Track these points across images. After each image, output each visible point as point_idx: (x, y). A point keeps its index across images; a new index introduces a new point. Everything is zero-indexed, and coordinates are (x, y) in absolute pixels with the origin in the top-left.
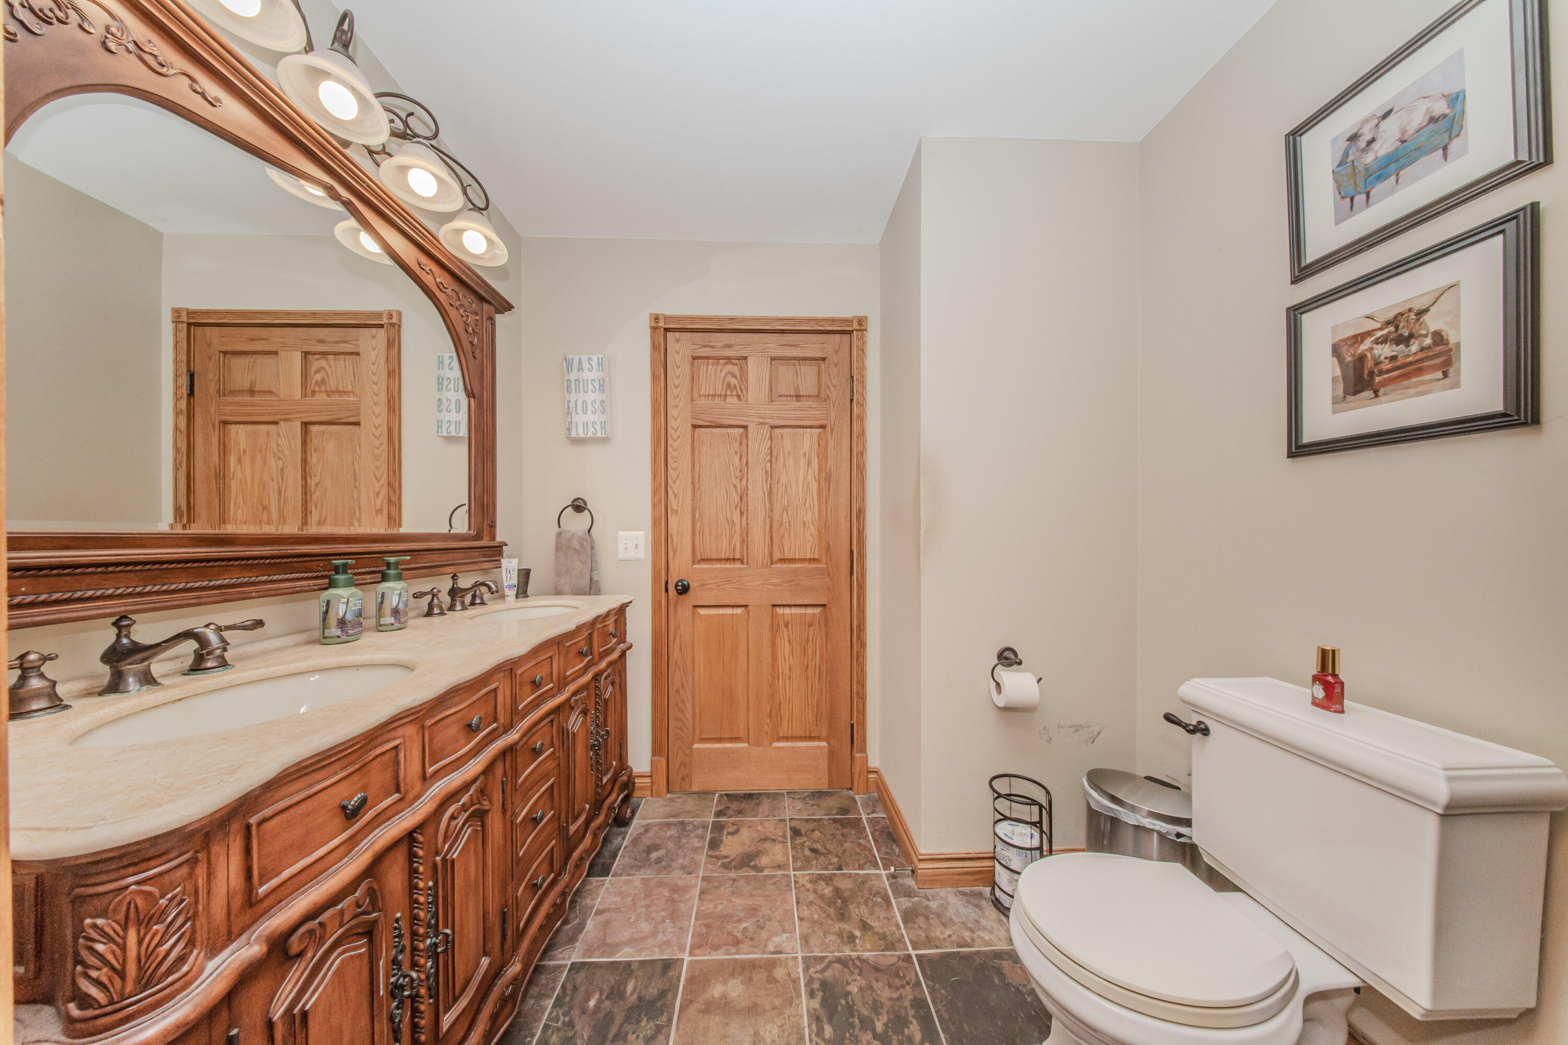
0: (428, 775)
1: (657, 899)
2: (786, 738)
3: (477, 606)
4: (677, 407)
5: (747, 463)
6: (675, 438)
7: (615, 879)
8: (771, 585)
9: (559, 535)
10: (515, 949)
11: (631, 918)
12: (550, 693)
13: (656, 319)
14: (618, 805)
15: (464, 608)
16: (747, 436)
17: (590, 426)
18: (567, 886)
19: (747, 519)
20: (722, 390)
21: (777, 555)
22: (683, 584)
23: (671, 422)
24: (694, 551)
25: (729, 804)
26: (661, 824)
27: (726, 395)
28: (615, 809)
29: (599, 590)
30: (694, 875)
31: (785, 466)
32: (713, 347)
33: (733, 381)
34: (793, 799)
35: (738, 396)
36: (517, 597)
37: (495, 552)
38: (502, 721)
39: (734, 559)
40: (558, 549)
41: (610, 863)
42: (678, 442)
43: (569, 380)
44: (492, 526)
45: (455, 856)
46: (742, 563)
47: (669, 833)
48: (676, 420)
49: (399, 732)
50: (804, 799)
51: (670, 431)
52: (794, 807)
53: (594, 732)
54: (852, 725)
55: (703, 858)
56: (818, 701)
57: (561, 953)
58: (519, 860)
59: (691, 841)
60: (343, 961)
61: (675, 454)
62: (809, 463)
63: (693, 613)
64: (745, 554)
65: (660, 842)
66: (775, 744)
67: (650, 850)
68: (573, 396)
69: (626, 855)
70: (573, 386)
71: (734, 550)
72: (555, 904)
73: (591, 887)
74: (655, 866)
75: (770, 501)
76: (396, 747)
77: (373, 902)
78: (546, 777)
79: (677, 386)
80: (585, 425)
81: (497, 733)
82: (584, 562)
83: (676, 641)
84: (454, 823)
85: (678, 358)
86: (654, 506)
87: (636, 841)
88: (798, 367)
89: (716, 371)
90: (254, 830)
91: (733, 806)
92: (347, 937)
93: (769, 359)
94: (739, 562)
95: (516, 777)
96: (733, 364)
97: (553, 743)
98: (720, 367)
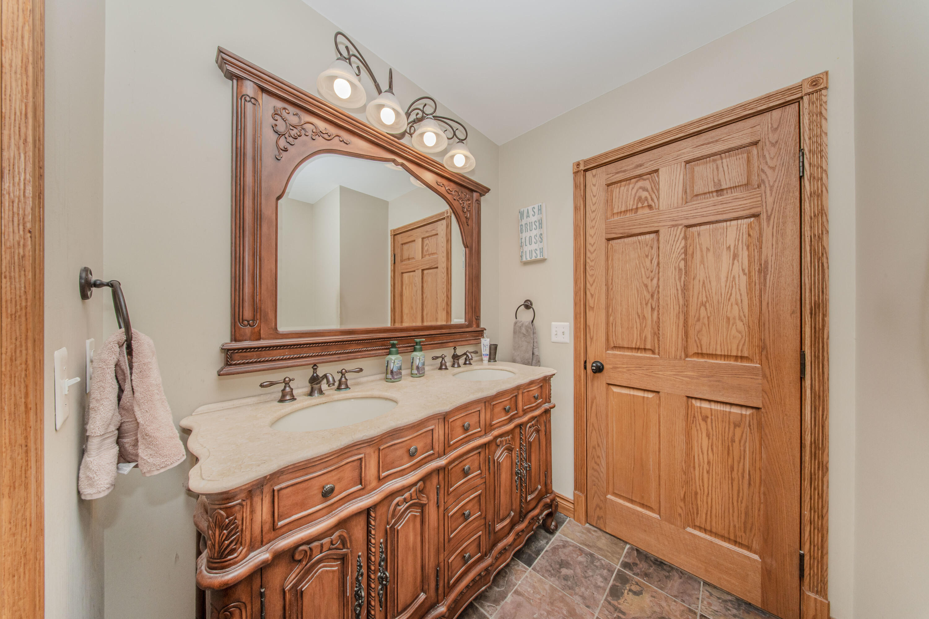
0: (381, 477)
1: (556, 611)
2: (700, 528)
3: (467, 365)
4: (593, 227)
5: (658, 264)
6: (592, 251)
7: (533, 572)
8: (686, 377)
9: (516, 323)
10: (445, 595)
11: (535, 614)
12: (477, 435)
13: (578, 165)
14: (543, 518)
15: (459, 366)
16: (658, 240)
17: (533, 252)
18: (491, 565)
19: (658, 314)
20: (633, 205)
21: (693, 349)
22: (597, 365)
23: (590, 240)
24: (607, 340)
25: (638, 562)
26: (576, 547)
27: (637, 208)
28: (540, 520)
29: (539, 361)
30: (590, 610)
31: (702, 262)
32: (625, 171)
33: (644, 194)
34: (711, 594)
35: (650, 207)
36: (489, 361)
37: (480, 333)
38: (437, 449)
39: (645, 349)
40: (515, 332)
41: (534, 557)
42: (594, 254)
43: (522, 225)
44: (478, 319)
45: (399, 528)
46: (653, 353)
47: (580, 559)
48: (592, 237)
49: (362, 451)
50: (725, 601)
51: (589, 247)
52: (710, 604)
53: (518, 464)
54: (802, 557)
55: (602, 599)
56: (747, 507)
57: (488, 606)
58: (450, 540)
59: (595, 576)
60: (322, 571)
61: (592, 264)
62: (735, 256)
63: (607, 390)
64: (657, 346)
65: (571, 563)
66: (689, 530)
67: (563, 564)
68: (524, 235)
69: (546, 557)
70: (524, 228)
71: (645, 341)
72: (480, 574)
73: (517, 568)
74: (563, 581)
75: (684, 297)
76: (361, 459)
77: (344, 544)
78: (475, 488)
79: (594, 211)
80: (531, 252)
81: (433, 457)
82: (529, 343)
83: (593, 409)
84: (399, 508)
85: (594, 189)
86: (575, 304)
87: (555, 550)
88: (719, 162)
89: (628, 190)
90: (276, 493)
91: (641, 566)
92: (328, 558)
93: (683, 164)
94: (651, 352)
95: (450, 485)
96: (644, 180)
97: (480, 468)
98: (631, 186)
